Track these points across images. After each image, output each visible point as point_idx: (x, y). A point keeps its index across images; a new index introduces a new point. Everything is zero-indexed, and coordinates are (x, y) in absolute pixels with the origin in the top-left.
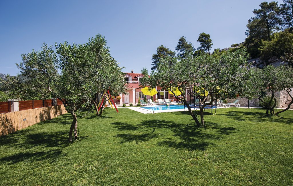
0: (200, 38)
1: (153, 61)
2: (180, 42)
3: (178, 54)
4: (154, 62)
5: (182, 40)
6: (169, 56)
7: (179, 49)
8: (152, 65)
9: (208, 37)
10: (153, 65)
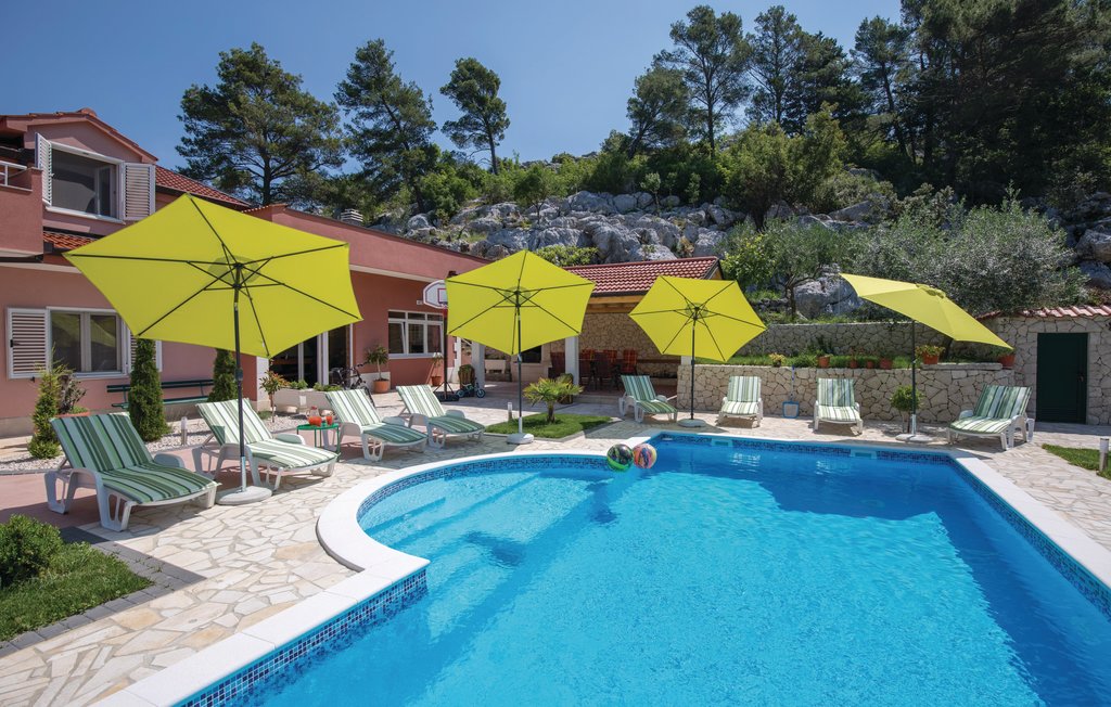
0: (457, 78)
1: (189, 129)
2: (363, 66)
3: (354, 126)
4: (192, 136)
5: (373, 57)
6: (298, 121)
7: (354, 104)
8: (178, 148)
9: (491, 82)
10: (184, 154)
